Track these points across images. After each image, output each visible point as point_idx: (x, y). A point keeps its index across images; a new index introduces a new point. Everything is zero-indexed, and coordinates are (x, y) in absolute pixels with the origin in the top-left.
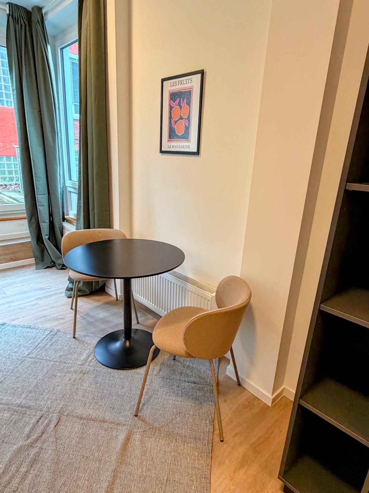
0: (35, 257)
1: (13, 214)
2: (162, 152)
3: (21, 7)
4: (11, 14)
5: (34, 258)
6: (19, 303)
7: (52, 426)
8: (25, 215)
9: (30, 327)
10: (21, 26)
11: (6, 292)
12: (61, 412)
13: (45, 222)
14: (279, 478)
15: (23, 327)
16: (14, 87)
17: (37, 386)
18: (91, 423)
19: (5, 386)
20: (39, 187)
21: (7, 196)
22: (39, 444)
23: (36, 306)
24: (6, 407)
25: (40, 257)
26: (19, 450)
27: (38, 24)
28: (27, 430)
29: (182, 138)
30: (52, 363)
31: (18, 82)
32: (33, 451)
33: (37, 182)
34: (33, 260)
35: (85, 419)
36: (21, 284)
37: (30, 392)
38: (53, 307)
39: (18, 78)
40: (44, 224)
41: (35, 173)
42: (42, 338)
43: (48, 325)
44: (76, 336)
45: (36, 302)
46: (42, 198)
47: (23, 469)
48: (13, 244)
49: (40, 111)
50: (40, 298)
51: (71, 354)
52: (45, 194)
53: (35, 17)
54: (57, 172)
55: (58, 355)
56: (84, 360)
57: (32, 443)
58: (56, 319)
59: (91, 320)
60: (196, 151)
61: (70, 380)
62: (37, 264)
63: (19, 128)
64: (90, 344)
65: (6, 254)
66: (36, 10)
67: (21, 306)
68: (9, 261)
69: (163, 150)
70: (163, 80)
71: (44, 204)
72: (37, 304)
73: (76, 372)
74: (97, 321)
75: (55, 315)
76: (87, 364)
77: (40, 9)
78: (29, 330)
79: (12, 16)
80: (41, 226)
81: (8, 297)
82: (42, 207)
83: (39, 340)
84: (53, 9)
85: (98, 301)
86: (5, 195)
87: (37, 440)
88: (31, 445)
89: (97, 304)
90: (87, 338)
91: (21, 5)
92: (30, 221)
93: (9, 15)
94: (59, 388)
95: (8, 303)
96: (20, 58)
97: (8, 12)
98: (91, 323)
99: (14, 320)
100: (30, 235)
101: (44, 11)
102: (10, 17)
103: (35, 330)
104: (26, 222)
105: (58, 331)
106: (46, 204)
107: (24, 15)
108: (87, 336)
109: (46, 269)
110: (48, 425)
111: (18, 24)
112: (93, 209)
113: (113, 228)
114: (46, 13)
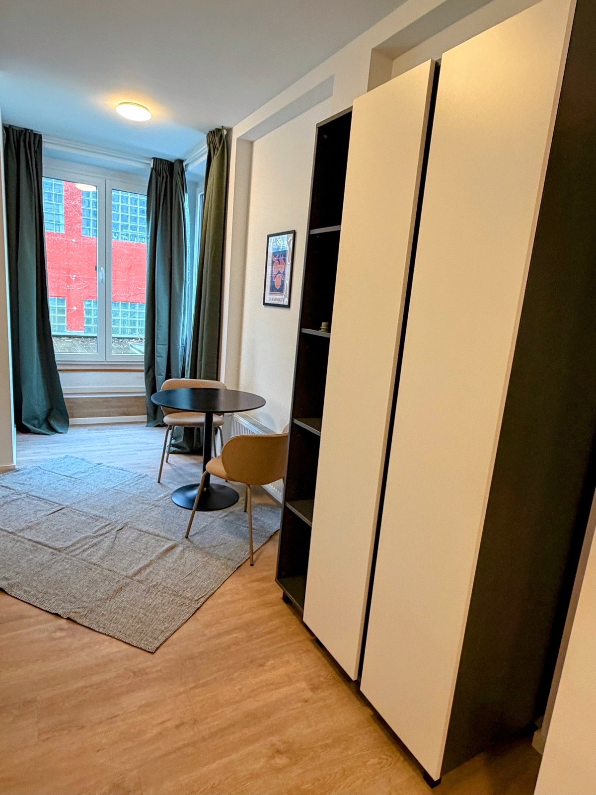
0: (148, 414)
1: (130, 365)
2: (265, 304)
3: (165, 160)
4: (155, 168)
5: (146, 416)
6: (119, 451)
7: (116, 530)
8: (143, 368)
9: (122, 469)
10: (163, 177)
11: (110, 441)
12: (126, 524)
13: (162, 375)
14: (276, 581)
15: (117, 468)
16: (149, 236)
17: (113, 507)
18: (146, 535)
19: (88, 503)
20: (160, 337)
21: (137, 349)
22: (101, 537)
23: (135, 455)
24: (85, 514)
25: (152, 414)
26: (86, 538)
27: (178, 176)
28: (96, 529)
29: (279, 291)
30: (131, 495)
31: (153, 231)
32: (95, 540)
33: (159, 332)
34: (145, 417)
35: (142, 531)
36: (127, 437)
37: (106, 509)
38: (150, 458)
39: (154, 226)
40: (160, 377)
41: (158, 322)
42: (129, 478)
43: (140, 471)
44: (161, 482)
45: (135, 452)
46: (161, 349)
47: (86, 547)
48: (128, 397)
49: (171, 259)
50: (140, 450)
51: (150, 492)
52: (165, 345)
53: (177, 168)
54: (180, 322)
55: (139, 491)
56: (160, 498)
57: (97, 536)
58: (149, 468)
59: (181, 472)
60: (287, 304)
61: (142, 508)
62: (148, 421)
63: (148, 275)
64: (170, 489)
65: (119, 407)
66: (177, 162)
67: (120, 454)
68: (121, 415)
69: (266, 302)
70: (269, 236)
71: (163, 355)
72: (136, 454)
73: (149, 504)
74: (187, 474)
75: (148, 465)
76: (162, 501)
77: (181, 162)
78: (121, 471)
79: (155, 170)
80: (156, 379)
81: (111, 445)
82: (160, 358)
83: (127, 479)
84: (193, 162)
85: (196, 459)
86: (135, 348)
87: (101, 535)
88: (96, 537)
89: (195, 462)
90: (171, 485)
91: (166, 159)
92: (146, 374)
93: (152, 169)
94: (130, 512)
95: (109, 449)
96: (158, 205)
97: (152, 166)
98: (180, 475)
99: (110, 462)
100: (145, 391)
101: (184, 164)
102: (154, 170)
103: (125, 472)
104: (143, 375)
105: (146, 475)
106: (165, 355)
107: (166, 167)
108: (171, 483)
109: (156, 428)
110: (112, 529)
111: (160, 176)
112: (201, 360)
113: (219, 381)
114: (187, 165)
